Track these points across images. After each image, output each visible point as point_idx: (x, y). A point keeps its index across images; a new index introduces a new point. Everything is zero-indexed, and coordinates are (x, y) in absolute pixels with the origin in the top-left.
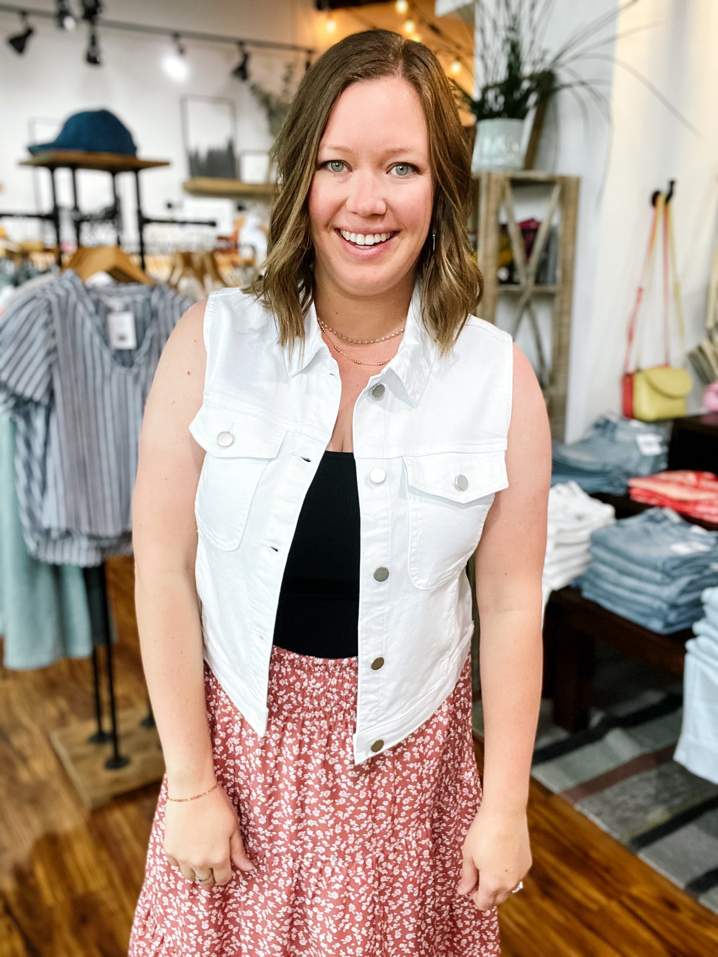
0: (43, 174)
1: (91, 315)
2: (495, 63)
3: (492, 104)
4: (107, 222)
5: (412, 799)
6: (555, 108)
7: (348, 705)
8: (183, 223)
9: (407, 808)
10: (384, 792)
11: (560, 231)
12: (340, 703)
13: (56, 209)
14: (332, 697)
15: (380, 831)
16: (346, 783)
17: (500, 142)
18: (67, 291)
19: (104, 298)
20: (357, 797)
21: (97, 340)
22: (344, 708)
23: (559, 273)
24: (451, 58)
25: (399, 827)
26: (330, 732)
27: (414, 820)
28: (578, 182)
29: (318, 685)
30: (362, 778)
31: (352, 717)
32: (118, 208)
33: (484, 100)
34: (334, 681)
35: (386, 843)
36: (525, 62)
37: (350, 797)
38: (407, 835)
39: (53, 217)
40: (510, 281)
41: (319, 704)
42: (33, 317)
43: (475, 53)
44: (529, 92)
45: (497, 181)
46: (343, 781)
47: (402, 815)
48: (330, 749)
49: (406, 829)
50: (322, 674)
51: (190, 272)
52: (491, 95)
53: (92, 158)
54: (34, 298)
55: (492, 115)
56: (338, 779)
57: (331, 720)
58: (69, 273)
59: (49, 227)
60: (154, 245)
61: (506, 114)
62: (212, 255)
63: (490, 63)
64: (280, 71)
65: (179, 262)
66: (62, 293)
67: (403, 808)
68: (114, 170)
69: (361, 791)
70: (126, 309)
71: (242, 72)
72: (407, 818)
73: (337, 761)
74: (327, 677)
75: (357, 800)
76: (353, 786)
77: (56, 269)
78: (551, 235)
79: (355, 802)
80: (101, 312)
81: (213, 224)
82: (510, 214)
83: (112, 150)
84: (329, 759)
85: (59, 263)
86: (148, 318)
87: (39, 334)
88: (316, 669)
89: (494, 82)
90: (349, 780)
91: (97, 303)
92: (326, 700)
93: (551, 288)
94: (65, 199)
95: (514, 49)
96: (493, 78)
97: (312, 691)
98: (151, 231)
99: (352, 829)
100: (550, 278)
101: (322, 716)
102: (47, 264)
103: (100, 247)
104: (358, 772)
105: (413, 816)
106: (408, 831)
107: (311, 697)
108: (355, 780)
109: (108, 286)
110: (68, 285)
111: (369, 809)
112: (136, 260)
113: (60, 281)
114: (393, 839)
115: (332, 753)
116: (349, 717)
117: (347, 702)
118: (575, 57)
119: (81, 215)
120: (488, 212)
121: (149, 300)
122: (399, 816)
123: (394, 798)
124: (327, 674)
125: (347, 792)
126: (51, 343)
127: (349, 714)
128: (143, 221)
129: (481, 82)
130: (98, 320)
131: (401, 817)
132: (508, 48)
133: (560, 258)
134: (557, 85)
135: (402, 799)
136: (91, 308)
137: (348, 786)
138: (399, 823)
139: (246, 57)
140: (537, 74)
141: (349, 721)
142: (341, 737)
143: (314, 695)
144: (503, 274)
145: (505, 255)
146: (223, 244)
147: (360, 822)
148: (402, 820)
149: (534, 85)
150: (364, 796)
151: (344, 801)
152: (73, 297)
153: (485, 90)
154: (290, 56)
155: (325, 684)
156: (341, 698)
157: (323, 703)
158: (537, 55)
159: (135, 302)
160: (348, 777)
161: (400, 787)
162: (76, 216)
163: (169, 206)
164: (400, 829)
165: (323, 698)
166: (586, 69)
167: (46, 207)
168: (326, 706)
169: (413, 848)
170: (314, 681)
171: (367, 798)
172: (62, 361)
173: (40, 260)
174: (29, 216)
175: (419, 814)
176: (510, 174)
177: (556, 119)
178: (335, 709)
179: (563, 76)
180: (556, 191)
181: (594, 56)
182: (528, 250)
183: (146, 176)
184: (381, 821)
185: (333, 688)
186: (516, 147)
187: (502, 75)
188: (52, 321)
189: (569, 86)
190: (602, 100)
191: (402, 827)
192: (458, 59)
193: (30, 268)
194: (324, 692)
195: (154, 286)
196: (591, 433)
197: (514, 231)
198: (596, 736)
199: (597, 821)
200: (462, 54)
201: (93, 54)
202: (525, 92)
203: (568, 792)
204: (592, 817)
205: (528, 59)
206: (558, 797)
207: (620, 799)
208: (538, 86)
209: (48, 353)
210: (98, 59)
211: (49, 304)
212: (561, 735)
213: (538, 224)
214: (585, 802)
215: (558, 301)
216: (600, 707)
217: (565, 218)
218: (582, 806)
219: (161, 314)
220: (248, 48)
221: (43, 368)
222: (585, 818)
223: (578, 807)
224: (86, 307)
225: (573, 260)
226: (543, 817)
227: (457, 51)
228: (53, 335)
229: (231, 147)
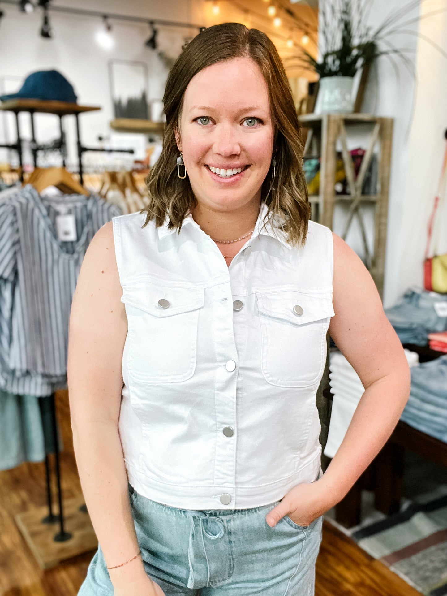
0: (10, 116)
1: (44, 217)
2: (333, 37)
3: (331, 66)
4: (56, 151)
6: (376, 69)
8: (111, 151)
11: (379, 157)
13: (20, 141)
17: (337, 93)
18: (27, 200)
19: (53, 205)
21: (49, 234)
23: (379, 187)
24: (302, 33)
28: (392, 122)
32: (63, 140)
33: (325, 63)
36: (355, 36)
39: (17, 147)
40: (344, 192)
42: (3, 218)
43: (319, 30)
44: (357, 57)
45: (335, 121)
51: (115, 186)
52: (330, 60)
53: (45, 104)
54: (4, 204)
55: (331, 74)
58: (28, 187)
59: (14, 154)
60: (89, 166)
61: (340, 73)
62: (131, 174)
63: (330, 37)
64: (180, 42)
65: (107, 179)
66: (23, 201)
68: (61, 114)
70: (70, 212)
71: (152, 43)
77: (19, 184)
78: (373, 159)
80: (52, 215)
81: (132, 152)
82: (344, 145)
83: (59, 99)
85: (22, 180)
86: (85, 219)
87: (7, 230)
89: (332, 50)
91: (49, 208)
93: (373, 198)
94: (26, 134)
95: (347, 27)
96: (331, 47)
98: (87, 157)
100: (372, 191)
102: (13, 180)
103: (50, 168)
109: (57, 196)
110: (28, 195)
112: (76, 177)
113: (22, 192)
118: (390, 33)
119: (37, 145)
120: (328, 143)
121: (85, 206)
126: (16, 237)
129: (323, 50)
130: (49, 221)
132: (342, 26)
133: (379, 176)
134: (377, 52)
136: (45, 212)
139: (155, 32)
140: (363, 45)
144: (339, 188)
145: (341, 174)
146: (139, 166)
149: (361, 52)
152: (31, 204)
153: (326, 56)
154: (186, 31)
158: (363, 31)
159: (75, 207)
162: (34, 146)
163: (100, 139)
166: (398, 41)
167: (12, 140)
172: (23, 250)
173: (8, 178)
174: (1, 146)
176: (344, 116)
177: (376, 76)
179: (382, 46)
180: (377, 128)
181: (405, 32)
182: (357, 170)
183: (84, 118)
186: (348, 97)
187: (338, 45)
188: (16, 221)
189: (386, 53)
190: (409, 63)
192: (307, 33)
193: (1, 183)
195: (89, 196)
196: (402, 301)
197: (346, 157)
198: (405, 518)
199: (406, 579)
200: (309, 30)
201: (45, 30)
202: (354, 57)
203: (385, 558)
204: (402, 576)
205: (357, 34)
206: (378, 561)
207: (422, 563)
208: (364, 53)
209: (14, 244)
210: (49, 34)
211: (14, 209)
212: (380, 517)
213: (364, 152)
214: (397, 565)
215: (378, 206)
216: (408, 497)
217: (383, 148)
218: (396, 568)
219: (94, 216)
220: (157, 26)
221: (10, 255)
222: (397, 576)
223: (392, 569)
224: (40, 211)
225: (389, 177)
226: (367, 576)
227: (306, 28)
228: (18, 231)
229: (144, 97)
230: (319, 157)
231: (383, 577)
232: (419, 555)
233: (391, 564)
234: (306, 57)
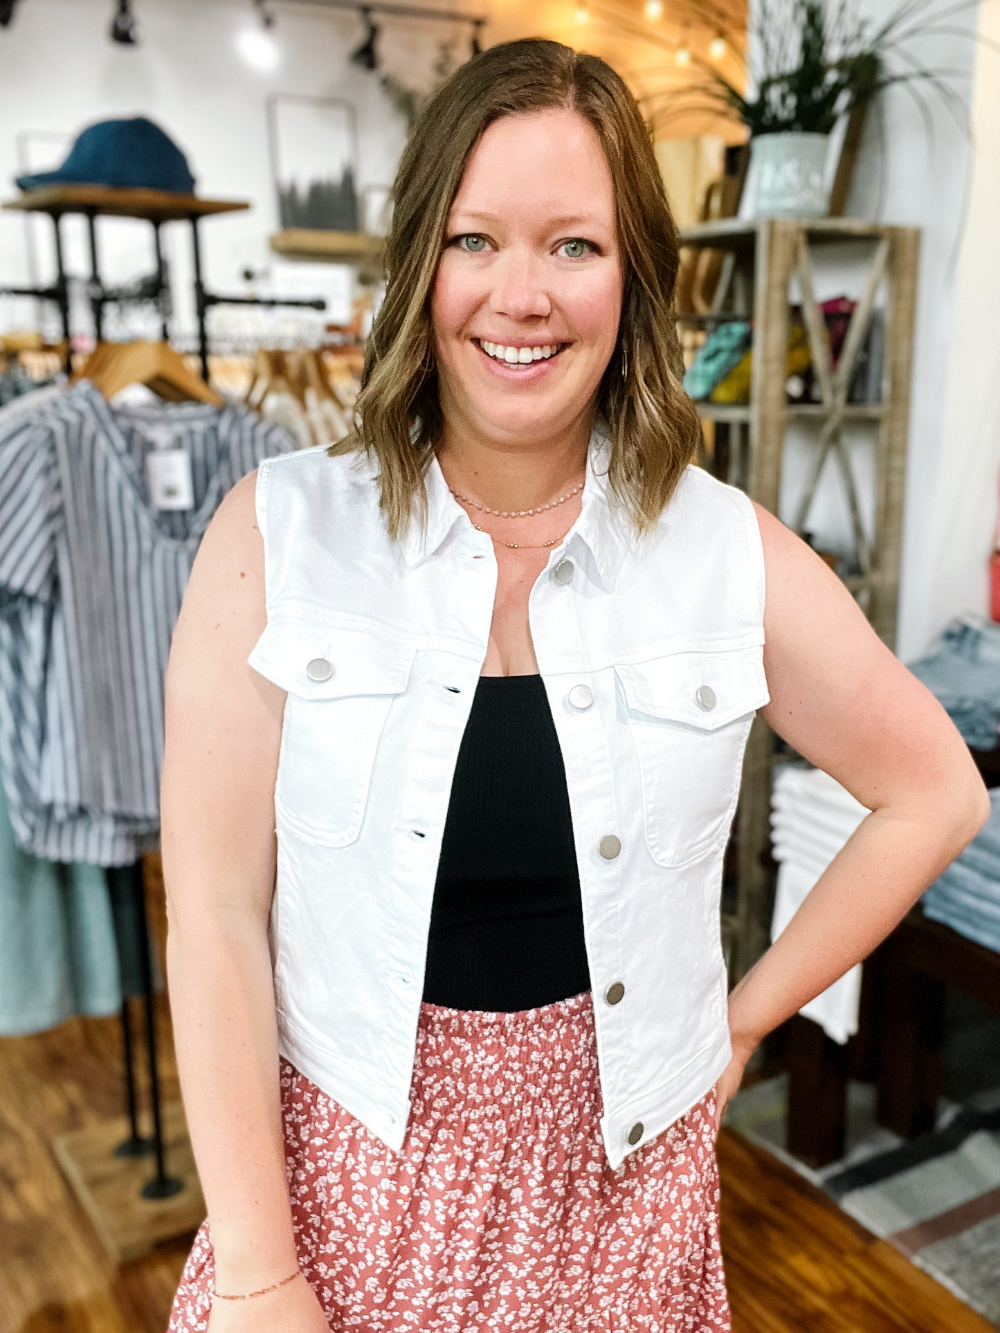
0: (42, 223)
1: (119, 455)
2: (782, 42)
3: (777, 109)
4: (147, 303)
5: (624, 1243)
6: (881, 114)
7: (539, 1090)
8: (272, 303)
9: (616, 1259)
10: (584, 1231)
11: (888, 317)
12: (526, 1087)
13: (63, 280)
14: (512, 1078)
15: (571, 1295)
16: (527, 1220)
17: (790, 171)
18: (81, 414)
19: (140, 426)
20: (543, 1241)
21: (129, 494)
22: (533, 1095)
23: (886, 386)
24: (710, 33)
25: (599, 1290)
26: (510, 1139)
27: (627, 1281)
28: (917, 236)
29: (491, 1059)
30: (553, 1209)
31: (544, 1111)
32: (164, 279)
33: (763, 103)
34: (514, 1051)
35: (578, 1314)
36: (831, 40)
37: (532, 1242)
38: (614, 1305)
39: (57, 294)
40: (807, 398)
41: (492, 1093)
42: (24, 458)
43: (749, 25)
44: (837, 88)
45: (786, 234)
46: (522, 1216)
47: (607, 1271)
48: (507, 1166)
49: (613, 1295)
50: (495, 1040)
51: (281, 383)
52: (774, 94)
53: (121, 197)
54: (27, 426)
55: (777, 127)
56: (515, 1212)
57: (512, 1118)
58: (83, 386)
59: (50, 310)
60: (224, 339)
61: (798, 126)
62: (317, 356)
63: (774, 42)
64: (430, 55)
65: (264, 368)
66: (72, 418)
67: (610, 1258)
68: (157, 218)
69: (550, 1230)
70: (178, 444)
71: (367, 56)
72: (616, 1276)
73: (515, 1184)
74: (504, 1045)
75: (542, 1246)
76: (538, 1224)
77: (62, 379)
78: (874, 322)
79: (539, 1251)
80: (137, 450)
81: (319, 305)
82: (807, 289)
83: (153, 185)
84: (504, 1181)
85: (68, 369)
86: (213, 458)
87: (34, 485)
88: (486, 1033)
89: (780, 71)
90: (532, 1214)
91: (129, 435)
92: (503, 1084)
93: (873, 410)
94: (78, 264)
95: (814, 19)
96: (778, 66)
97: (480, 1071)
98: (218, 317)
99: (529, 1295)
100: (871, 393)
101: (498, 1112)
102: (47, 371)
103: (134, 342)
104: (548, 1200)
105: (627, 1273)
106: (616, 1298)
107: (480, 1082)
108: (541, 1213)
109: (148, 406)
110: (82, 405)
111: (559, 1259)
112: (193, 364)
113: (69, 398)
114: (589, 1309)
115: (509, 1172)
116: (541, 1110)
117: (537, 1085)
118: (912, 33)
119: (103, 290)
120: (769, 286)
121: (215, 429)
122: (601, 1270)
123: (597, 1241)
124: (502, 1039)
125: (528, 1235)
126: (55, 501)
127: (541, 1106)
128: (205, 301)
129: (759, 72)
130: (131, 463)
131: (606, 1274)
132: (803, 16)
133: (888, 362)
134: (883, 77)
135: (608, 1243)
136: (121, 443)
137: (529, 1225)
138: (601, 1283)
139: (374, 31)
140: (850, 59)
141: (540, 1117)
142: (526, 1143)
143: (484, 1077)
144: (795, 387)
145: (799, 355)
146: (336, 338)
147: (541, 1284)
148: (607, 1279)
149: (845, 77)
150: (553, 1238)
151: (521, 1250)
152: (90, 425)
153: (765, 86)
154: (445, 30)
155: (501, 1057)
156: (527, 1079)
157: (498, 1090)
158: (851, 29)
159: (191, 433)
160: (531, 1209)
161: (606, 1223)
162: (96, 292)
163: (248, 276)
164: (603, 1294)
165: (498, 1081)
166: (930, 52)
167: (47, 277)
168: (504, 1094)
169: (622, 1325)
170: (482, 1053)
171: (557, 1241)
172: (72, 530)
173: (37, 365)
174: (19, 292)
175: (636, 1272)
176: (806, 223)
177: (881, 131)
178: (518, 1098)
179: (894, 63)
180: (882, 251)
181: (946, 30)
182: (836, 349)
183: (209, 226)
184: (574, 1280)
185: (513, 1061)
186: (815, 179)
187: (792, 60)
188: (56, 464)
189: (903, 79)
190: (956, 101)
191: (606, 1290)
192: (721, 34)
193: (20, 376)
194: (500, 1070)
195: (223, 406)
196: (939, 648)
197: (812, 317)
198: (948, 1144)
199: (949, 1283)
200: (727, 26)
201: (122, 27)
202: (830, 88)
203: (901, 1236)
204: (940, 1277)
205: (836, 35)
206: (885, 1243)
207: (985, 1248)
208: (852, 79)
209: (50, 517)
210: (132, 35)
211: (52, 435)
212: (890, 1142)
213: (853, 305)
214: (928, 1251)
215: (884, 431)
216: (954, 1098)
217: (896, 295)
218: (925, 1258)
219: (234, 454)
220: (378, 17)
221: (42, 541)
222: (929, 1277)
223: (917, 1261)
224: (111, 441)
225: (909, 363)
226: (860, 1277)
227: (720, 22)
228: (58, 486)
229: (349, 179)
230: (749, 318)
231: (896, 1280)
232: (979, 1229)
233: (915, 1250)
234: (719, 89)
